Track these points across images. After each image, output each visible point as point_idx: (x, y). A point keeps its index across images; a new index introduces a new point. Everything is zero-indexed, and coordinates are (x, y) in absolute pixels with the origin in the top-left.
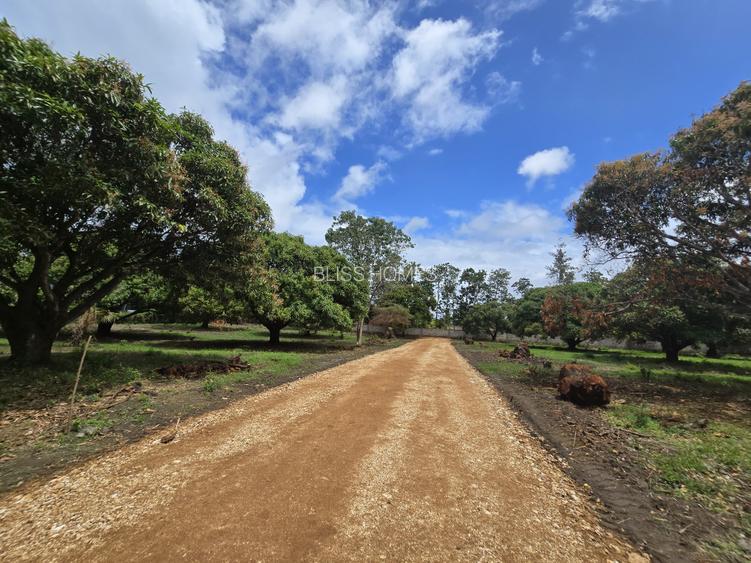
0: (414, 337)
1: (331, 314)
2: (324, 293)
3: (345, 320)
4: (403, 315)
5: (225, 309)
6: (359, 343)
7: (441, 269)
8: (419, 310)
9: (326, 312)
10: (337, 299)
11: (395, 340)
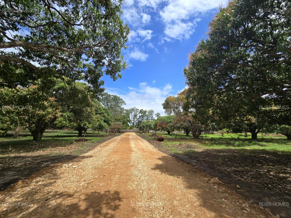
0: (123, 132)
1: (104, 126)
2: (101, 120)
3: (107, 128)
4: (120, 125)
6: (108, 134)
7: (133, 110)
8: (125, 123)
9: (102, 126)
10: (105, 121)
11: (117, 134)
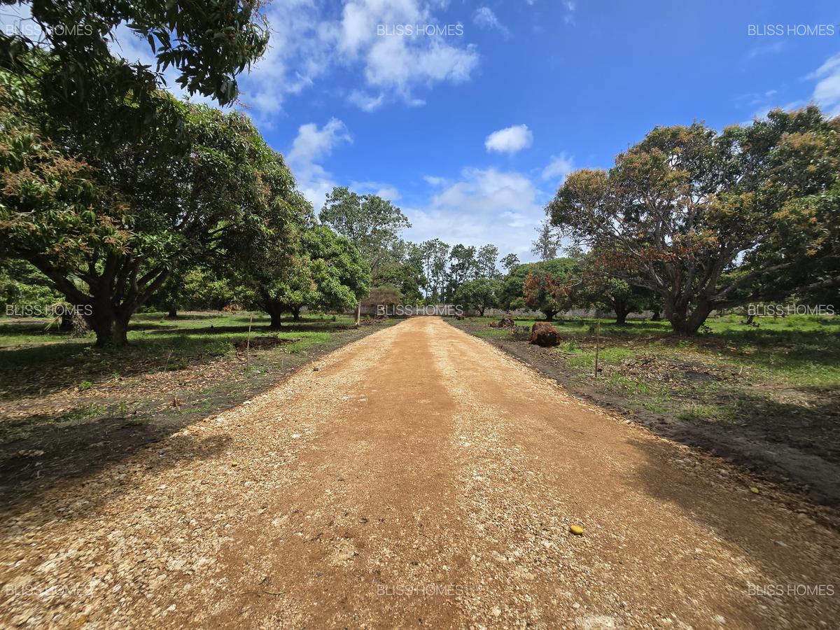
0: (405, 317)
1: (341, 296)
2: (332, 275)
3: (352, 301)
4: (394, 294)
5: (236, 294)
6: (358, 323)
7: (431, 246)
8: (410, 289)
9: (335, 294)
10: (344, 281)
11: (388, 321)
